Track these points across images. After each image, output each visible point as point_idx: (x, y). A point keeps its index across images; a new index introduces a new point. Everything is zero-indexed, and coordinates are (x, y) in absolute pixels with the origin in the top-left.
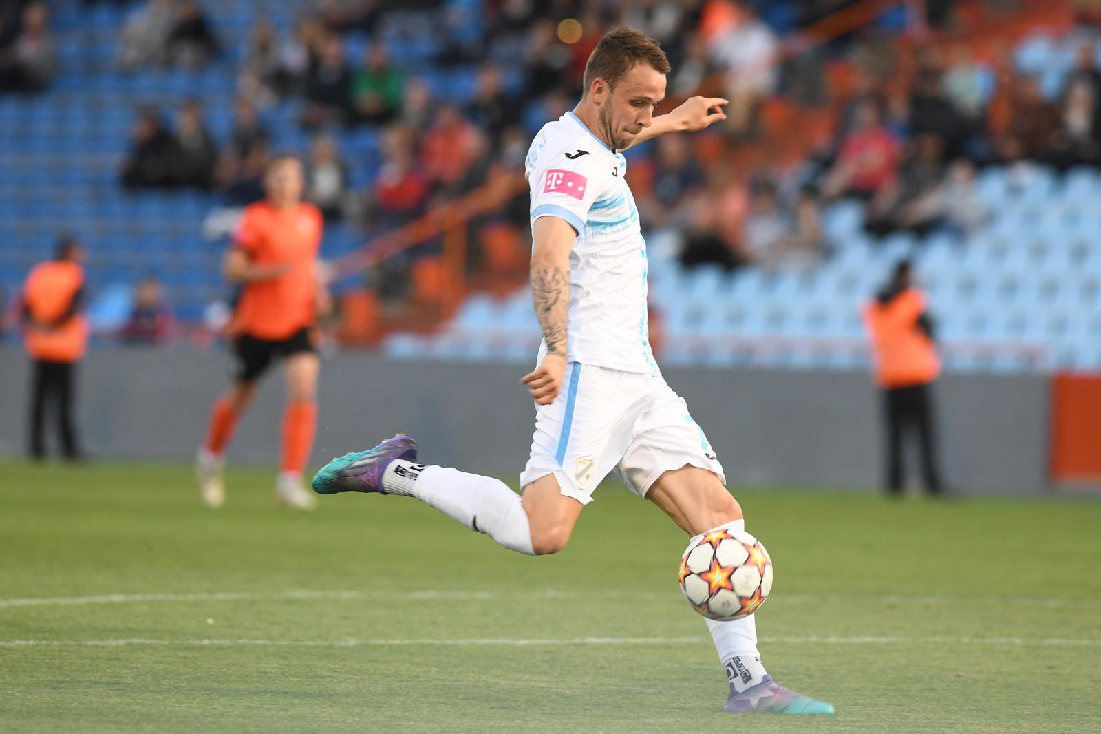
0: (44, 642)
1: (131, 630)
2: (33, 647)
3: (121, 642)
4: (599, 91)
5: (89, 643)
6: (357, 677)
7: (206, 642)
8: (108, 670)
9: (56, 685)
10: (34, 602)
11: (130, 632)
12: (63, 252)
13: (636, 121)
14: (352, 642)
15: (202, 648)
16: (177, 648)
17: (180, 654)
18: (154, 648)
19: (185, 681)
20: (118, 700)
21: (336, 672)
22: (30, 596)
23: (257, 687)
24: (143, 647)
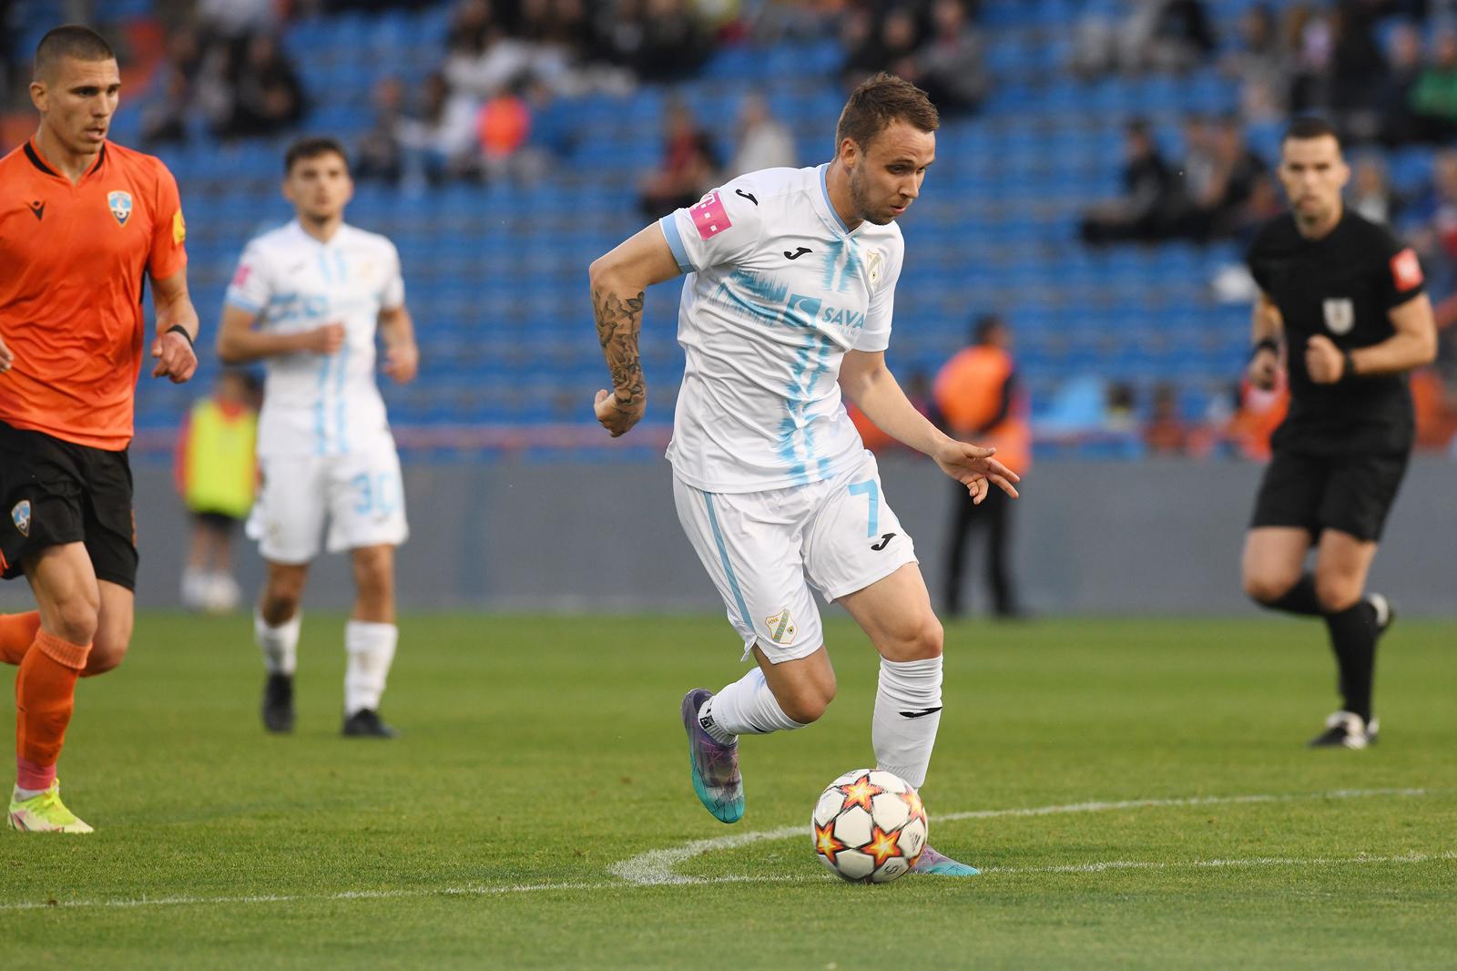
0: (996, 869)
1: (1114, 848)
2: (981, 877)
3: (1101, 867)
4: (850, 153)
5: (1057, 870)
6: (1426, 906)
7: (1216, 863)
8: (1085, 906)
9: (1013, 927)
10: (981, 815)
11: (1113, 851)
12: (982, 332)
13: (899, 190)
14: (1418, 857)
15: (1211, 871)
16: (1178, 873)
17: (1182, 880)
18: (1146, 874)
19: (1189, 918)
20: (1099, 945)
21: (1396, 898)
22: (975, 808)
23: (1289, 923)
24: (1130, 872)
